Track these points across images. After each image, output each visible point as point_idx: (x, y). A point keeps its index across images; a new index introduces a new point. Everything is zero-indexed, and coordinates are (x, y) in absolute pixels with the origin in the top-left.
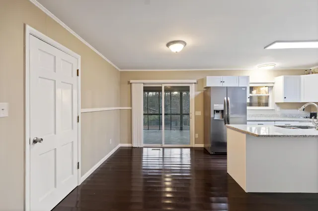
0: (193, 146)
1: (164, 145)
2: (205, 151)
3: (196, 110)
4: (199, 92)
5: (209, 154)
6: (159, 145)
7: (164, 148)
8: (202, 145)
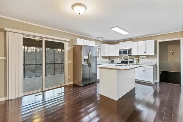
0: (67, 84)
1: (44, 89)
2: (75, 86)
3: (68, 60)
4: (70, 48)
5: (80, 87)
6: (40, 90)
7: (43, 92)
8: (72, 83)
